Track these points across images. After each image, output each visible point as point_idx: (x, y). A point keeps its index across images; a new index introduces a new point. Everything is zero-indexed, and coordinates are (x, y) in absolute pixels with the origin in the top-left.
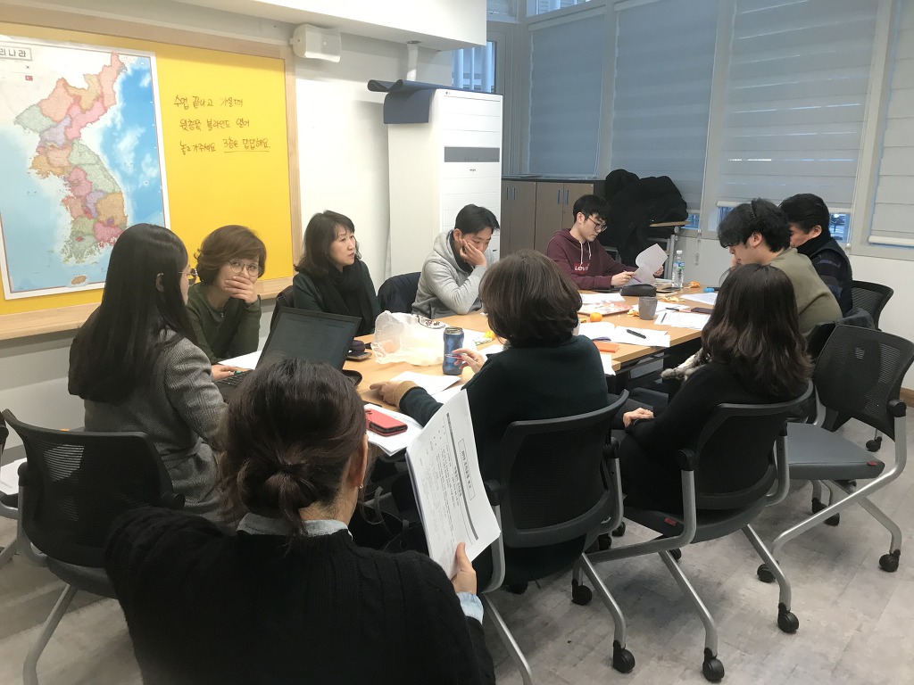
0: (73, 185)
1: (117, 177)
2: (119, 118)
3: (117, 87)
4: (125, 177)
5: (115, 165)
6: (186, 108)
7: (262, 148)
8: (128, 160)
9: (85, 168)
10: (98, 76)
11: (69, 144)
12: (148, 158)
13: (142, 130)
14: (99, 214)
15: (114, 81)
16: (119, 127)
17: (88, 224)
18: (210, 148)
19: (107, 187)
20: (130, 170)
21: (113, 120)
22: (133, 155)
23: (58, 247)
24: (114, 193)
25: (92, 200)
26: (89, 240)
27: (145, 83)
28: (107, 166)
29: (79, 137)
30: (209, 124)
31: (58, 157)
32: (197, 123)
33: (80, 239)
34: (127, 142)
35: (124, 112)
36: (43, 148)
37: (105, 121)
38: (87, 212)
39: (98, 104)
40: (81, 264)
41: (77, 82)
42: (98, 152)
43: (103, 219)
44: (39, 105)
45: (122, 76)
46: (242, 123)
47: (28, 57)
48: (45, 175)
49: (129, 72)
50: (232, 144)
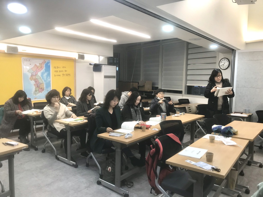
0: (36, 82)
1: (43, 81)
2: (44, 70)
3: (44, 65)
4: (45, 81)
5: (43, 78)
6: (56, 68)
7: (69, 75)
8: (45, 77)
9: (38, 79)
10: (41, 64)
11: (36, 75)
12: (49, 77)
13: (48, 73)
15: (44, 64)
16: (44, 72)
17: (37, 89)
18: (60, 75)
19: (41, 82)
20: (45, 79)
22: (46, 77)
23: (33, 93)
24: (42, 83)
25: (39, 84)
26: (38, 91)
27: (49, 64)
28: (42, 79)
30: (60, 71)
31: (34, 77)
32: (58, 71)
33: (36, 91)
34: (45, 74)
35: (45, 70)
36: (32, 76)
37: (42, 71)
38: (38, 87)
39: (41, 68)
40: (36, 96)
41: (38, 65)
43: (40, 88)
44: (31, 69)
45: (45, 63)
46: (66, 71)
47: (30, 61)
48: (31, 80)
49: (46, 63)
50: (64, 75)
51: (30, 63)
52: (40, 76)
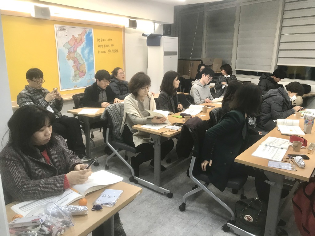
0: (75, 62)
1: (84, 60)
3: (85, 37)
4: (86, 60)
5: (84, 57)
6: (100, 42)
7: (116, 52)
8: (86, 55)
9: (78, 58)
10: (81, 34)
12: (91, 55)
13: (90, 48)
14: (80, 69)
15: (84, 36)
16: (85, 47)
17: (78, 72)
18: (105, 52)
19: (82, 62)
20: (87, 58)
21: (84, 45)
22: (87, 54)
23: (71, 78)
24: (83, 64)
25: (79, 66)
26: (78, 76)
27: (91, 36)
28: (82, 57)
29: (76, 50)
30: (105, 46)
31: (72, 55)
32: (102, 45)
33: (76, 76)
34: (86, 51)
35: (86, 43)
36: (69, 53)
37: (82, 46)
38: (78, 69)
39: (81, 42)
40: (76, 83)
41: (77, 36)
42: (80, 54)
43: (81, 71)
44: (68, 42)
45: (86, 34)
46: (112, 45)
47: (66, 30)
48: (69, 60)
50: (110, 51)
51: (66, 34)
52: (80, 53)
